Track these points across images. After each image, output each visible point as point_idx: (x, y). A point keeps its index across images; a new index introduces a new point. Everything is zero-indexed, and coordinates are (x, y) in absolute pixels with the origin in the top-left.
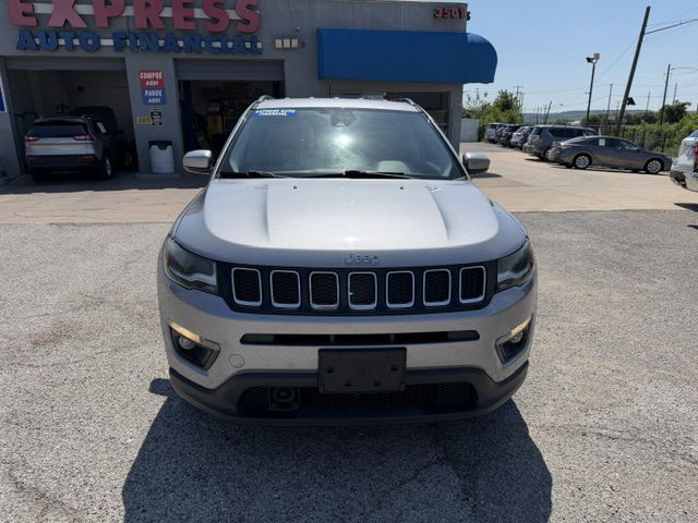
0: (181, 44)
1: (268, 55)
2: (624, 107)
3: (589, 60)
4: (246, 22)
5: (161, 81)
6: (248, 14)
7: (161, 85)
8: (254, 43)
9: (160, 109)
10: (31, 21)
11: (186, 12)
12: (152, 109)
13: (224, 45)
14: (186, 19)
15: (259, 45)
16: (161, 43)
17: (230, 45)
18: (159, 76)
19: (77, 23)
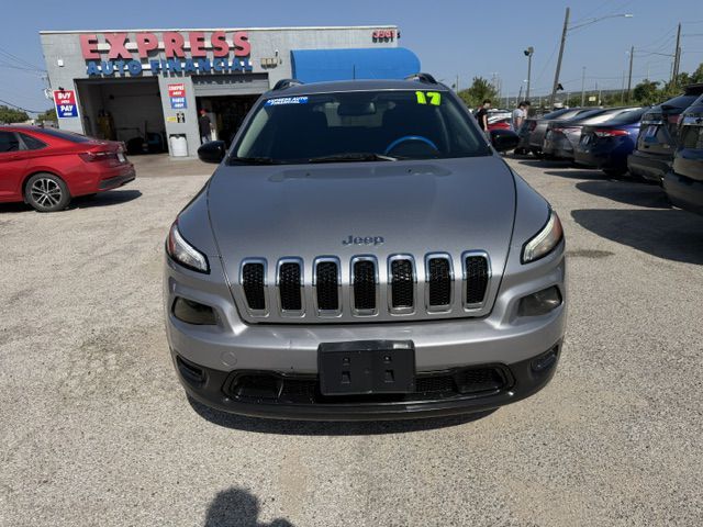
0: (196, 65)
1: (257, 69)
2: (555, 91)
3: (526, 53)
4: (241, 49)
5: (183, 92)
6: (241, 43)
7: (183, 94)
8: (247, 63)
9: (183, 111)
10: (96, 56)
11: (200, 44)
12: (177, 111)
13: (226, 64)
14: (200, 49)
15: (250, 64)
16: (183, 65)
17: (230, 64)
18: (181, 88)
19: (126, 55)
